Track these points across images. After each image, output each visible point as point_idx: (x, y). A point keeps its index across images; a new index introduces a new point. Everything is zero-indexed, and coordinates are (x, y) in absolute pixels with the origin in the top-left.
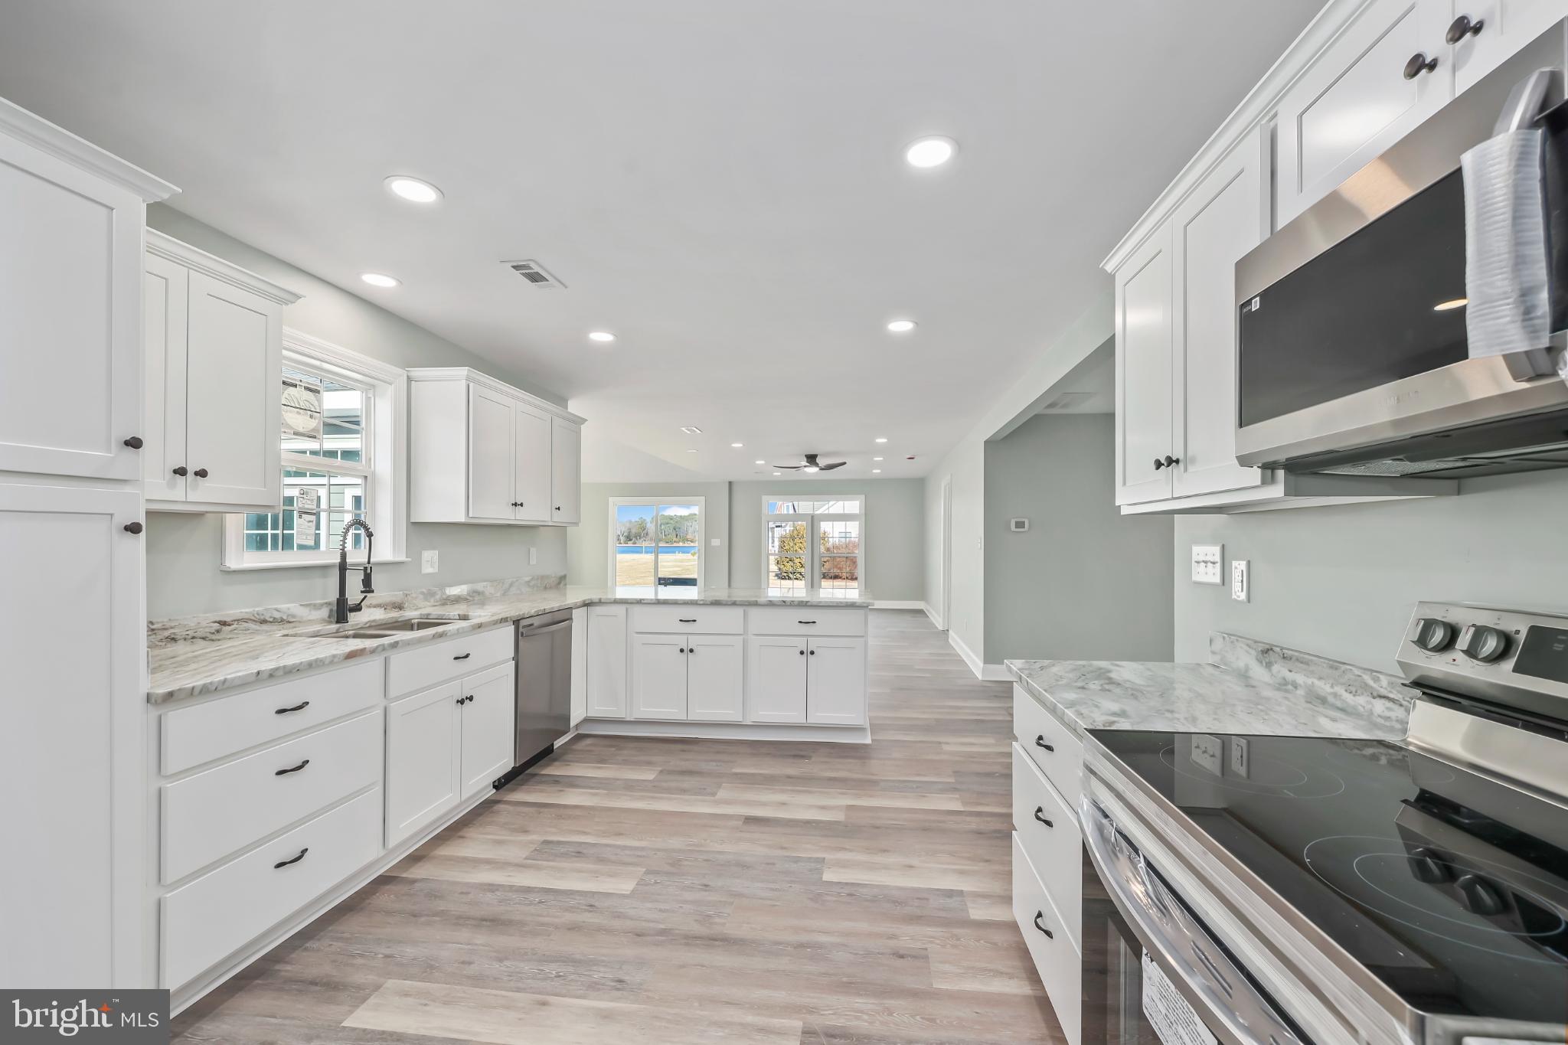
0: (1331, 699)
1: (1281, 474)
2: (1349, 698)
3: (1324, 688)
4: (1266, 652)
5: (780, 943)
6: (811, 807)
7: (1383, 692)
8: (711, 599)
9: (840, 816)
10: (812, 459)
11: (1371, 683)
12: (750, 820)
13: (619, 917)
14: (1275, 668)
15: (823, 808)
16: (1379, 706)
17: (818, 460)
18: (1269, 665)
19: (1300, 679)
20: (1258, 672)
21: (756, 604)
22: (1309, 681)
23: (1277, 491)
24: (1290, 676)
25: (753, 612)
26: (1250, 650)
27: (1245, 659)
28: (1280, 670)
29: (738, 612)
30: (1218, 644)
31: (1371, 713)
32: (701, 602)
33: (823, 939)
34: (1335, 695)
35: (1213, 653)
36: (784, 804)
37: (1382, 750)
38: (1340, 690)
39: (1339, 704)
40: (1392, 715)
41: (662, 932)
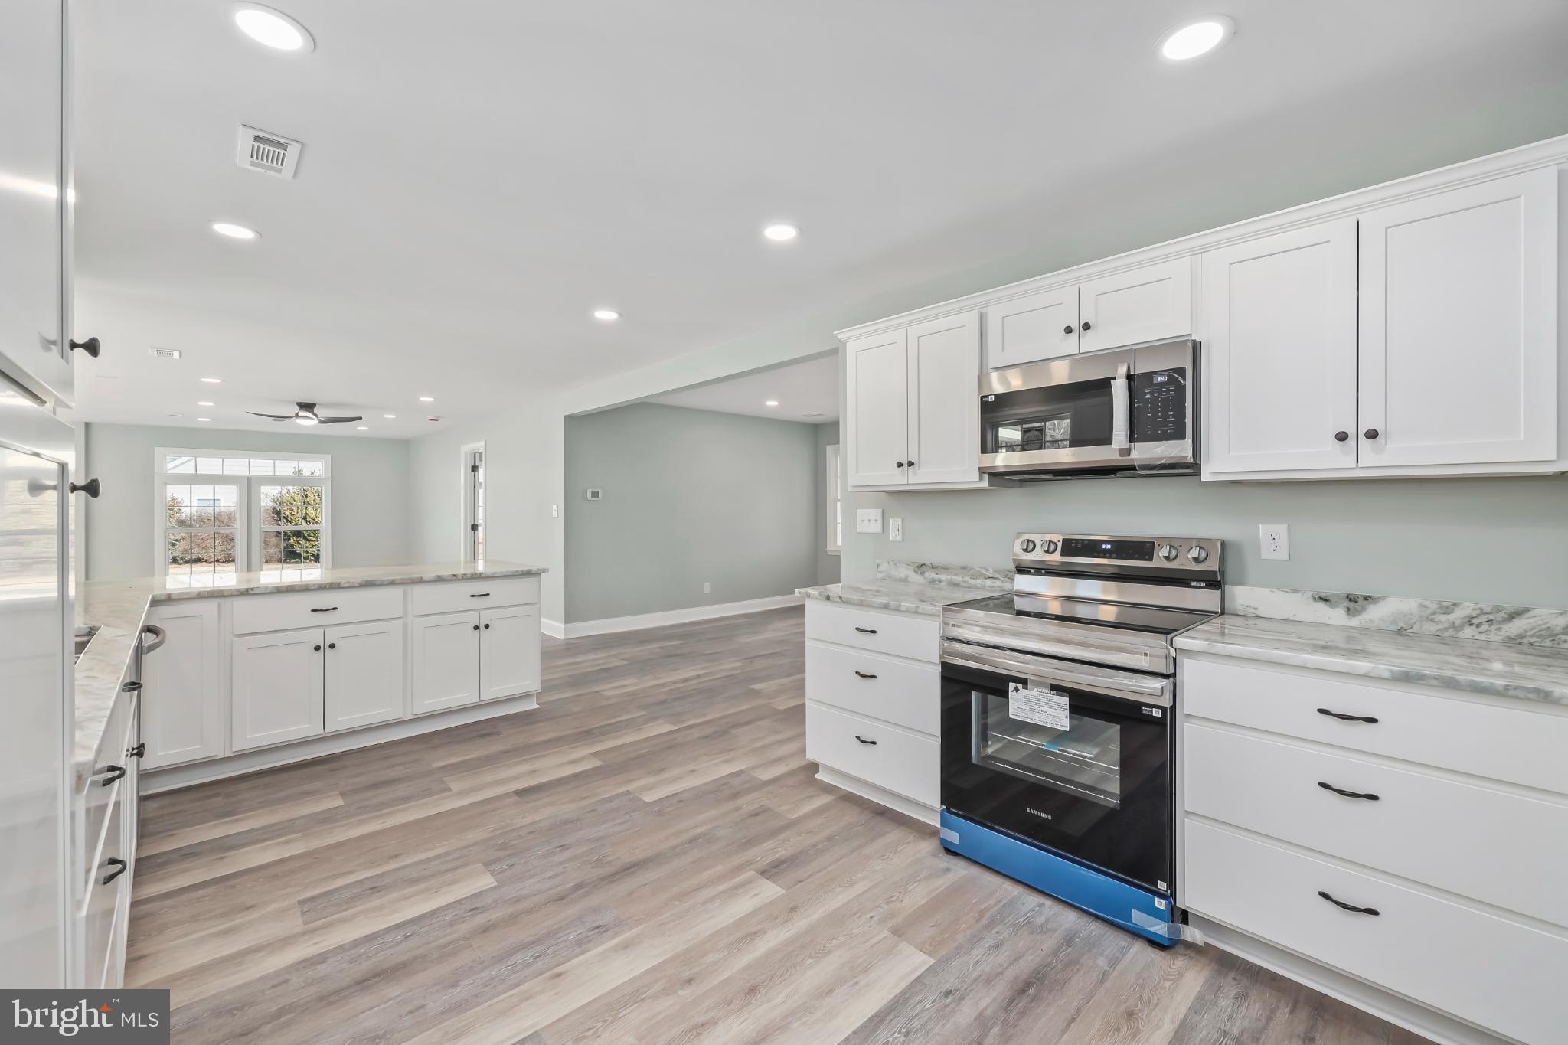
0: (962, 584)
1: (986, 476)
2: (973, 582)
3: (958, 579)
4: (921, 567)
5: (677, 847)
6: (560, 765)
7: (991, 575)
8: (359, 581)
9: (596, 763)
10: (308, 407)
11: (984, 572)
12: (521, 793)
13: (518, 901)
14: (927, 574)
15: (572, 762)
16: (989, 582)
17: (316, 410)
18: (922, 574)
19: (943, 577)
20: (915, 578)
21: (420, 581)
22: (949, 577)
23: (985, 484)
24: (936, 577)
25: (418, 590)
26: (909, 567)
27: (904, 572)
28: (930, 575)
29: (396, 592)
30: (884, 567)
31: (984, 586)
32: (346, 585)
33: (699, 830)
34: (965, 582)
35: (880, 572)
36: (534, 771)
37: (991, 601)
38: (968, 579)
39: (966, 585)
40: (995, 585)
41: (578, 887)
